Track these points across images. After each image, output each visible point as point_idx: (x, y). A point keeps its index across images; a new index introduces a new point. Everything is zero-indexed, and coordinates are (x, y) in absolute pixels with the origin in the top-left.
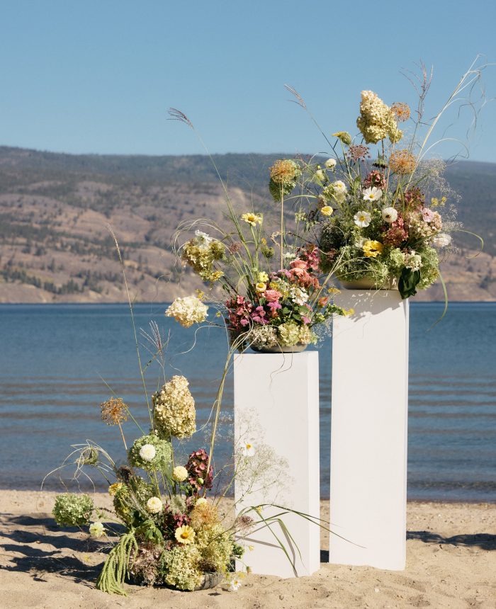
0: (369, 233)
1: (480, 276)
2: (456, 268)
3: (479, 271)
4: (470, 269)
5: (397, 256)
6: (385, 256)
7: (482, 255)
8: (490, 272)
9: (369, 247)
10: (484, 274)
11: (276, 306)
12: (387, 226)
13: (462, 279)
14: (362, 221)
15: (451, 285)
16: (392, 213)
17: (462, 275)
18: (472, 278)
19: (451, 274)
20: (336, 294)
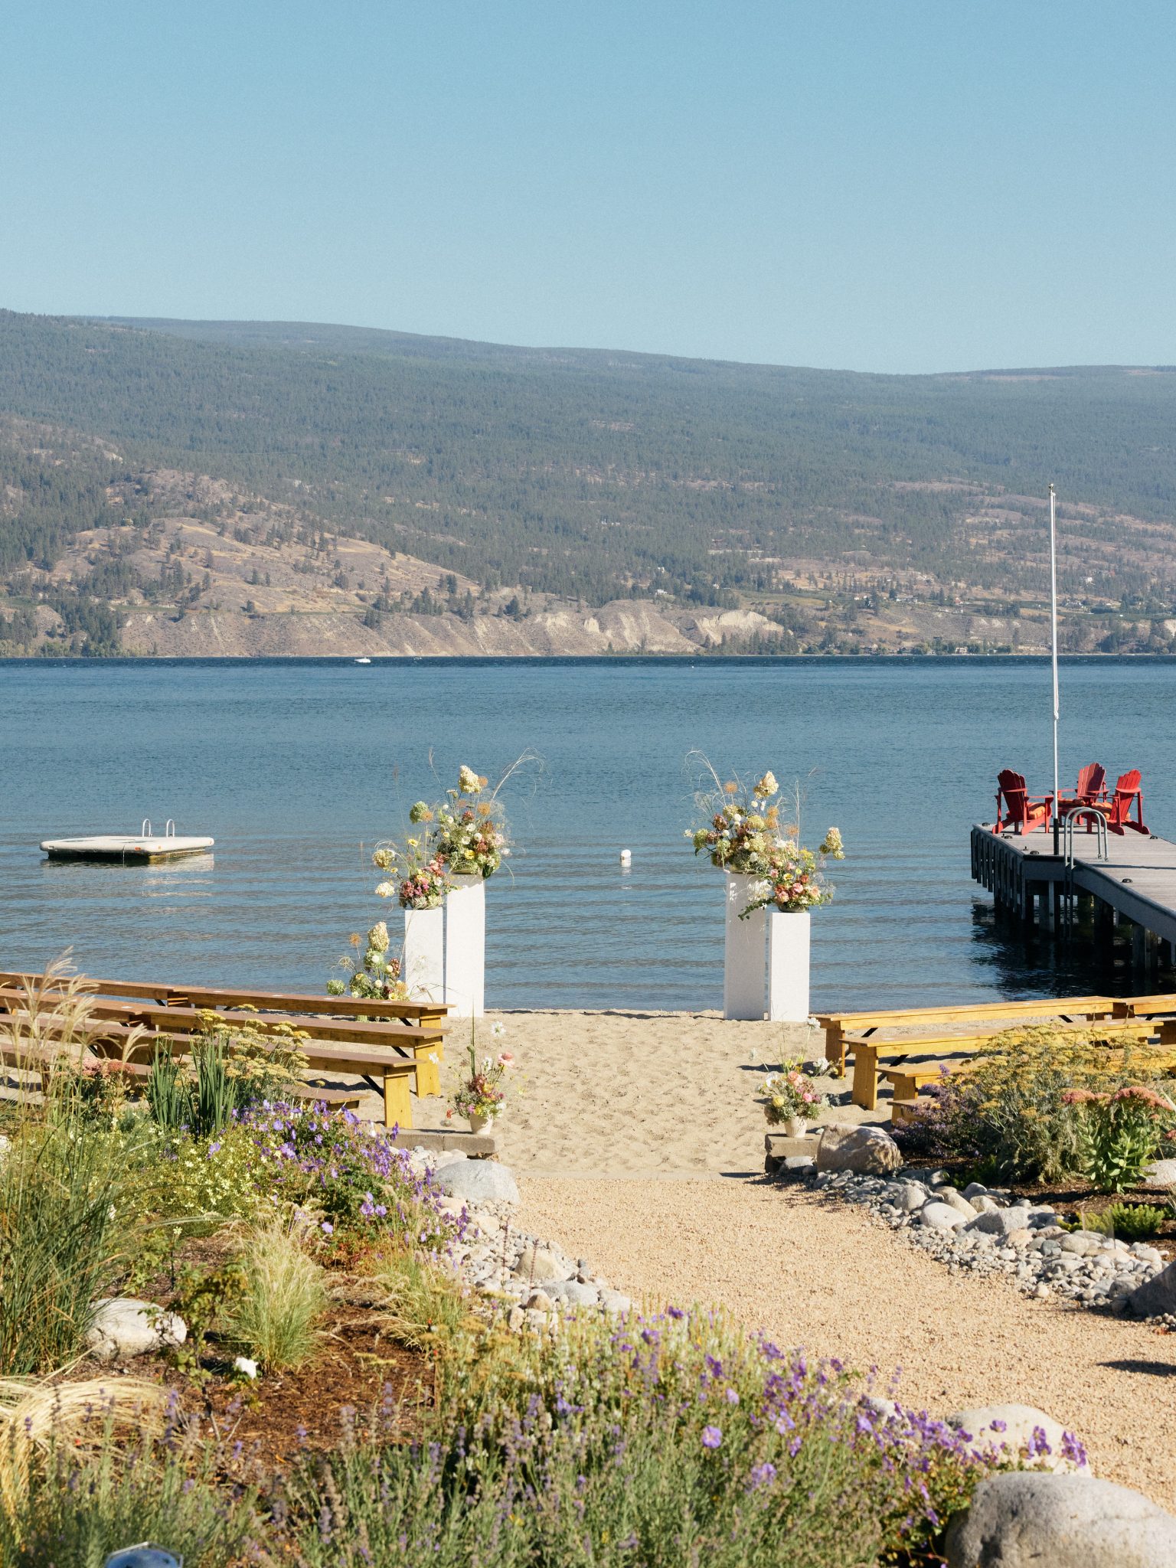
0: (468, 847)
1: (362, 599)
2: (308, 579)
3: (361, 586)
4: (340, 582)
5: (482, 858)
6: (476, 859)
7: (368, 548)
8: (386, 589)
9: (469, 854)
10: (373, 593)
11: (426, 887)
12: (477, 843)
13: (321, 605)
14: (465, 840)
15: (294, 618)
16: (479, 836)
17: (323, 596)
18: (346, 602)
19: (294, 592)
20: (451, 878)
